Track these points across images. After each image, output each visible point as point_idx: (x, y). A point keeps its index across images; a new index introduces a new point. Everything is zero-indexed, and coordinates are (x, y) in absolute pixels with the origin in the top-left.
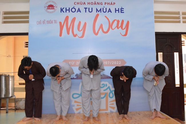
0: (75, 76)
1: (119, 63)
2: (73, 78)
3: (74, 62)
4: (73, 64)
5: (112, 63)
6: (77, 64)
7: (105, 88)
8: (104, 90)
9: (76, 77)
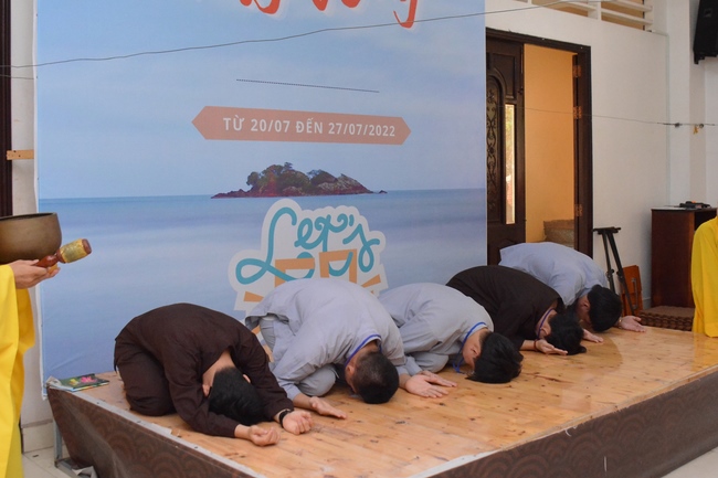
0: (248, 183)
1: (390, 130)
2: (241, 190)
3: (241, 121)
4: (238, 127)
5: (369, 129)
6: (253, 129)
7: (349, 230)
8: (346, 241)
9: (251, 186)
